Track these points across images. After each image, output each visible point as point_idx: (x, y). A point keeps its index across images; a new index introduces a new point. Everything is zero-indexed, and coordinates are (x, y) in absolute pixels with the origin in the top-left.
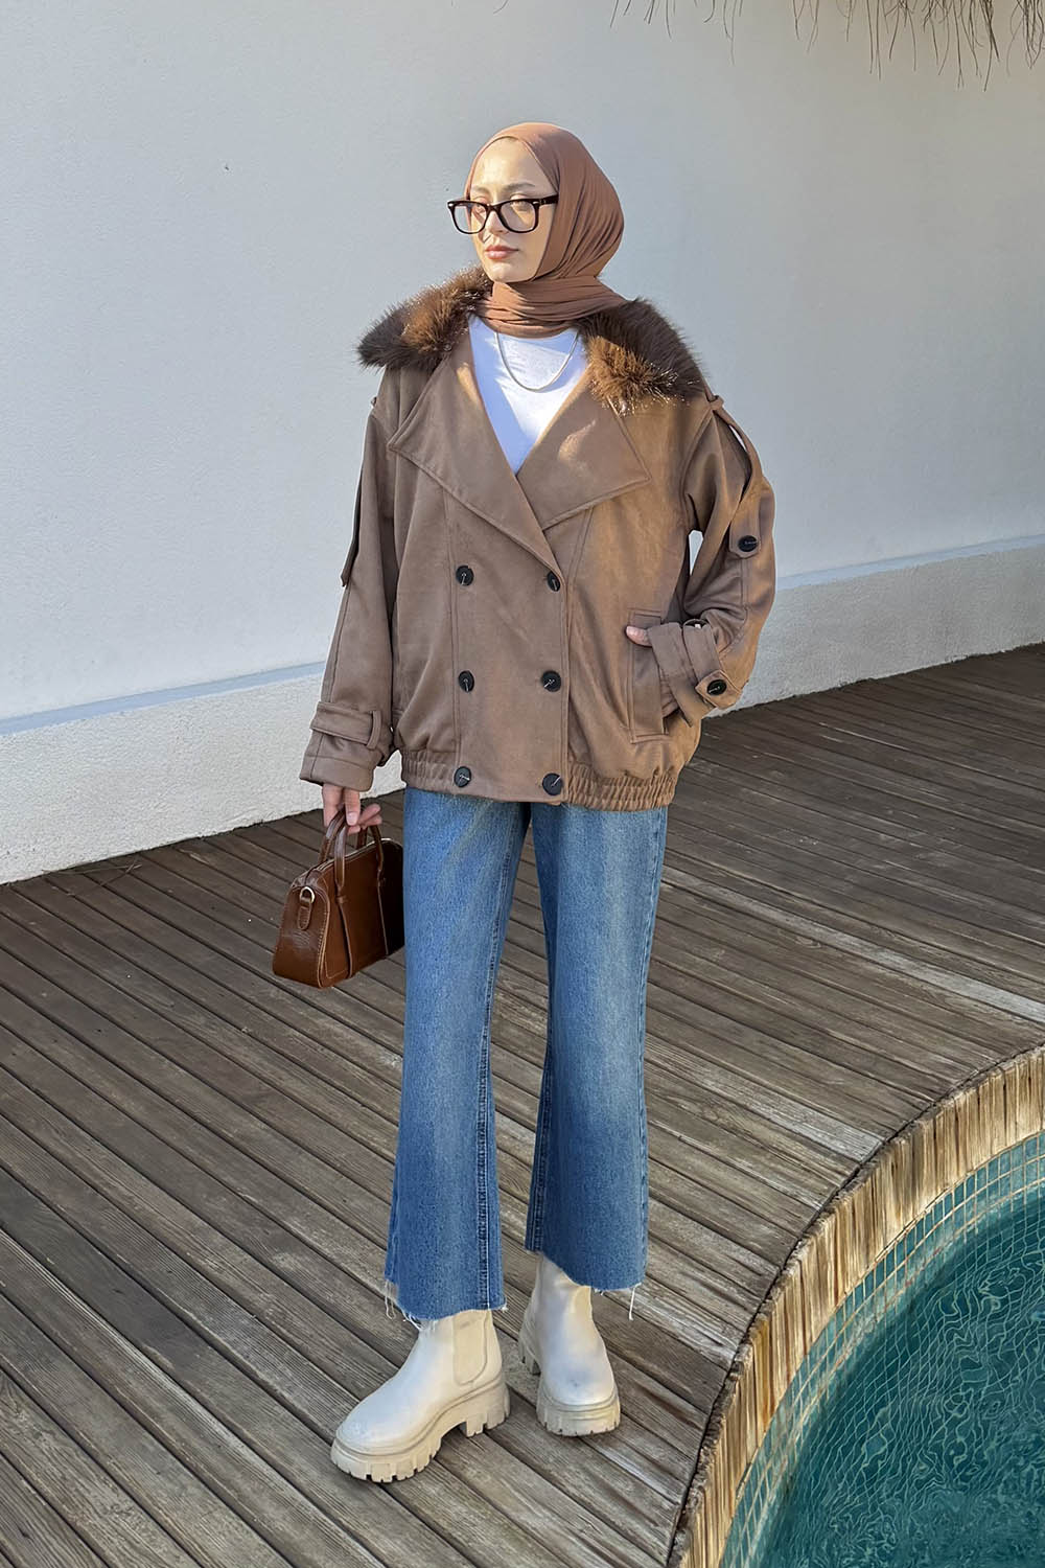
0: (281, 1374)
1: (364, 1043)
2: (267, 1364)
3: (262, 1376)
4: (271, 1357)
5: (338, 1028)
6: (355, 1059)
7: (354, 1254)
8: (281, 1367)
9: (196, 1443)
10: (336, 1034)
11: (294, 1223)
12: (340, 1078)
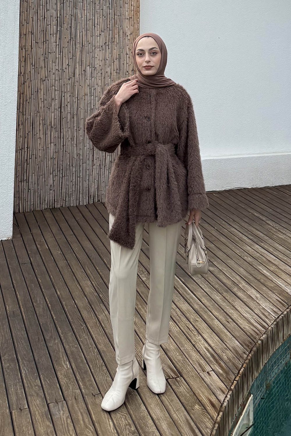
0: (204, 286)
1: (240, 234)
2: (202, 284)
3: (201, 285)
4: (203, 283)
5: (236, 231)
6: (237, 237)
7: (226, 269)
8: (205, 285)
9: (185, 293)
10: (235, 232)
11: (215, 263)
12: (233, 240)
